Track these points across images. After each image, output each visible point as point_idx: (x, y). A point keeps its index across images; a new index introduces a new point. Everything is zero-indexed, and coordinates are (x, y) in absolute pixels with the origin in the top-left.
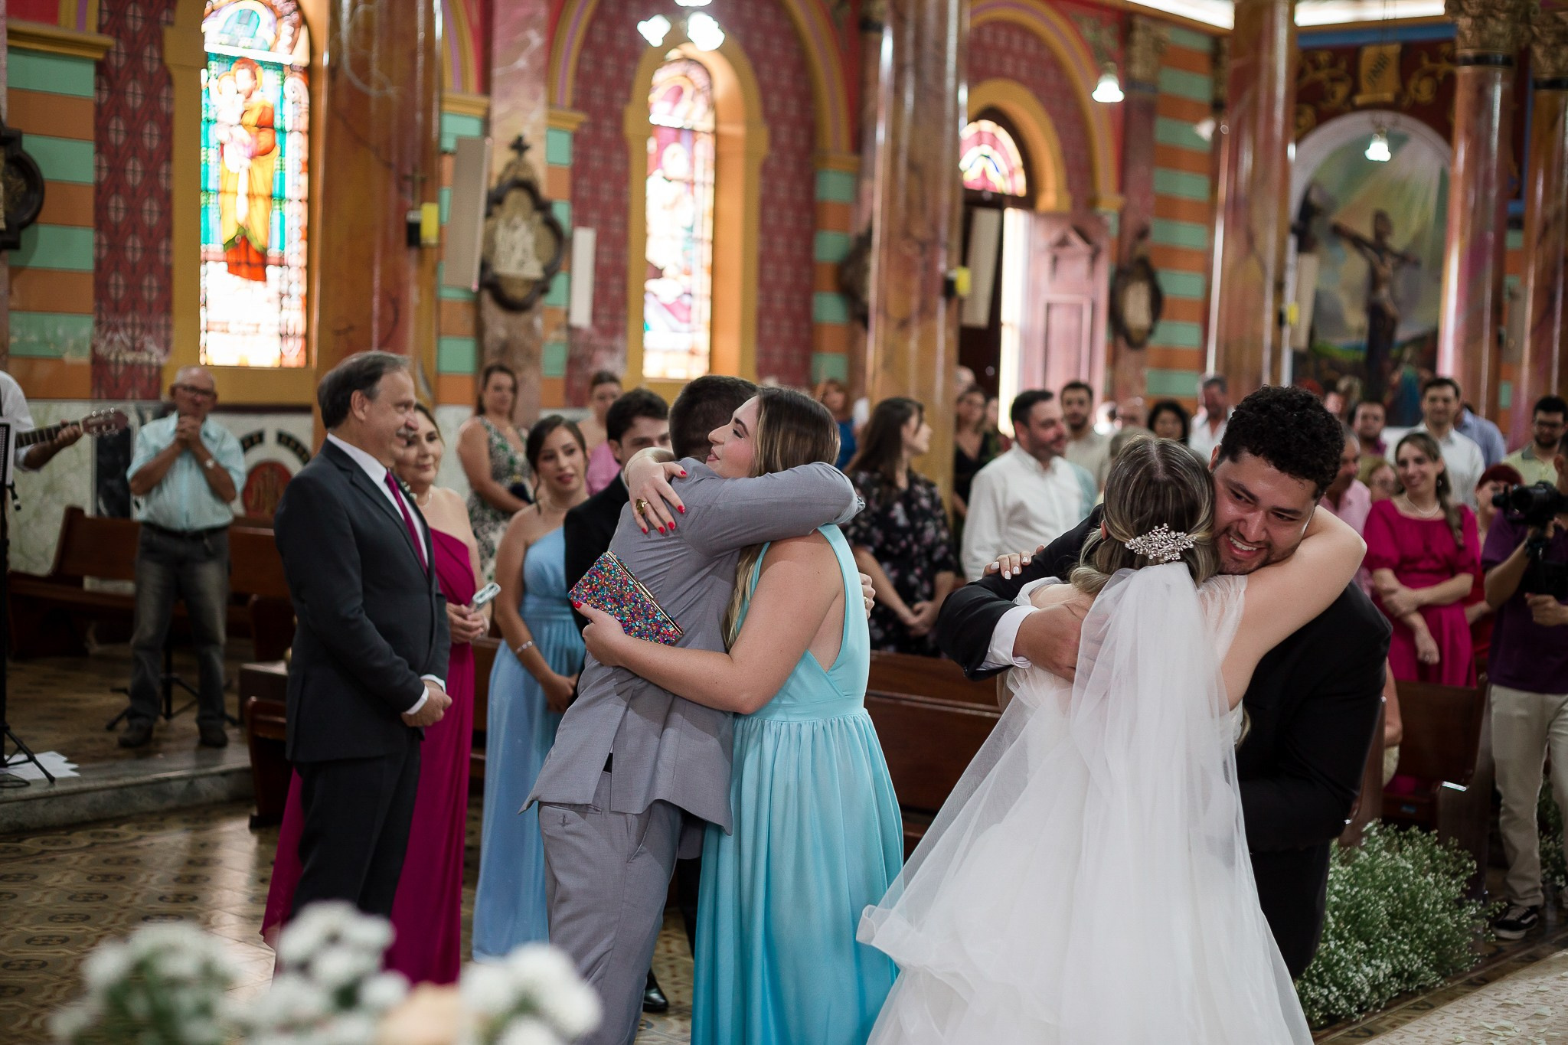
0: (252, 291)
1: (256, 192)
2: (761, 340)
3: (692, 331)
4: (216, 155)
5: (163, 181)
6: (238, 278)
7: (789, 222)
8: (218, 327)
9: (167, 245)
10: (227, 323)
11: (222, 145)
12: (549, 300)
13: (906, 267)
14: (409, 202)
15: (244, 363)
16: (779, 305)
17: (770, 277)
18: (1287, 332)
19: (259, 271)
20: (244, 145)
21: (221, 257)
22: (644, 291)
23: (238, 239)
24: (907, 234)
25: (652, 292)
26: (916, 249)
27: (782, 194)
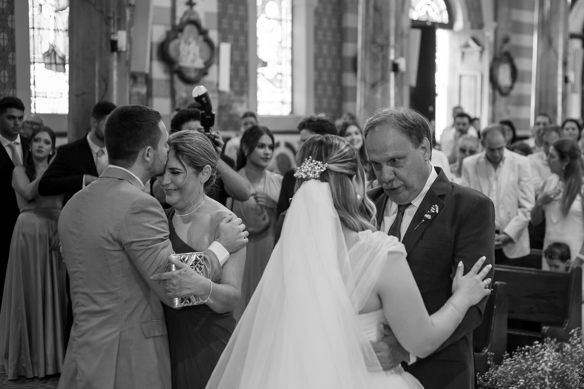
0: (58, 77)
1: (59, 29)
2: (316, 95)
3: (282, 92)
4: (38, 11)
5: (9, 24)
6: (50, 70)
7: (329, 38)
8: (41, 95)
9: (13, 55)
10: (46, 93)
11: (41, 5)
12: (207, 78)
13: (374, 58)
14: (112, 30)
15: (55, 112)
16: (325, 78)
17: (320, 65)
18: (569, 86)
19: (61, 67)
20: (52, 6)
21: (42, 61)
22: (257, 73)
23: (50, 52)
24: (374, 42)
25: (262, 74)
26: (379, 49)
27: (325, 24)
